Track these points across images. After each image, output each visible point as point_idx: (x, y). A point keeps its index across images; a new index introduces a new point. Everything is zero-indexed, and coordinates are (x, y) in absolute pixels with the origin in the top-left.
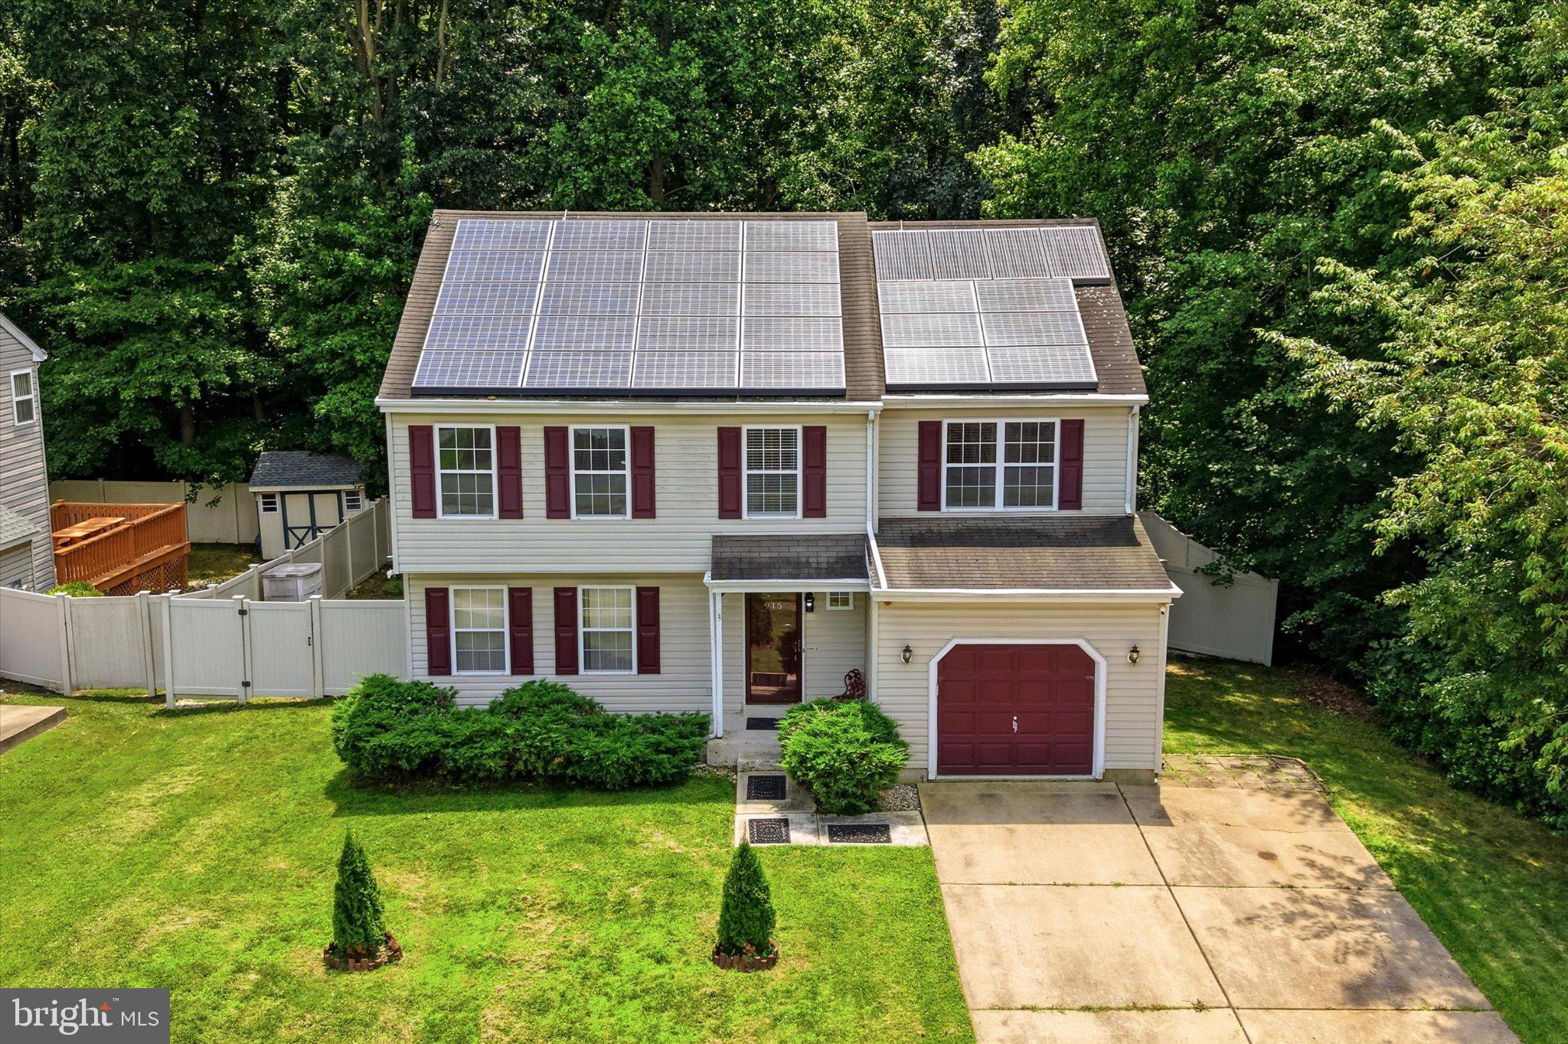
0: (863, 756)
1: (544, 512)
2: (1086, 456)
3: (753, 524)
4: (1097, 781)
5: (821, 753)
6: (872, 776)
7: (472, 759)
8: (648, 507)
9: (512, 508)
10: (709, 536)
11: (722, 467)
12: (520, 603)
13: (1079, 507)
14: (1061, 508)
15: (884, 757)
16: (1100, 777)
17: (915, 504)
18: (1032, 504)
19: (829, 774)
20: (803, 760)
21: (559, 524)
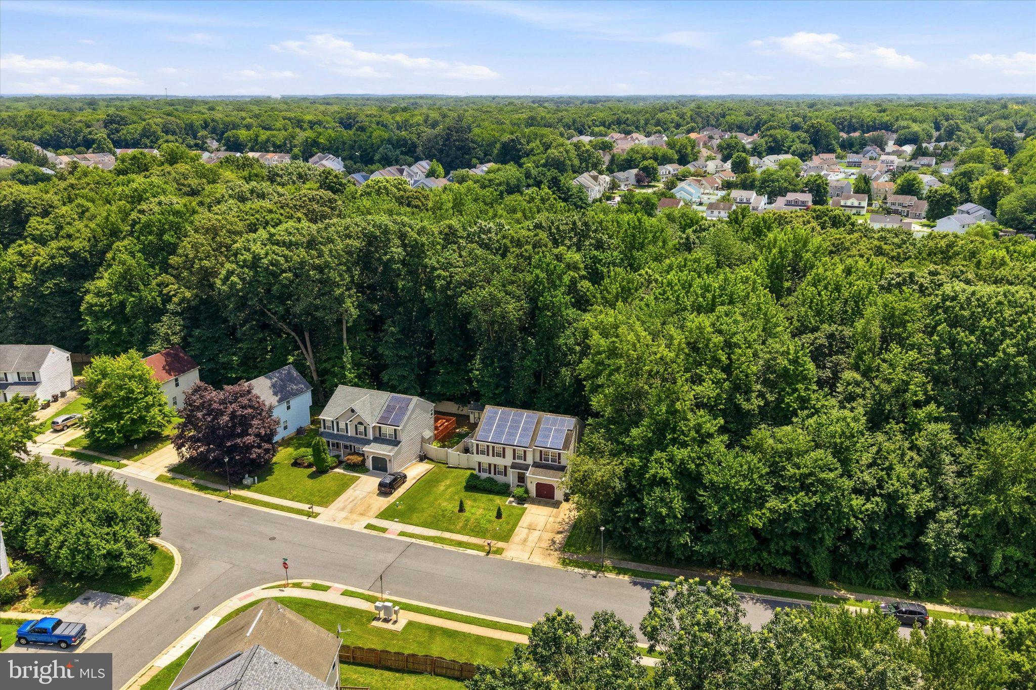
0: (526, 495)
1: (492, 456)
3: (517, 461)
4: (554, 503)
6: (527, 498)
7: (481, 486)
8: (504, 457)
9: (488, 455)
11: (513, 454)
12: (490, 465)
19: (520, 496)
21: (494, 458)
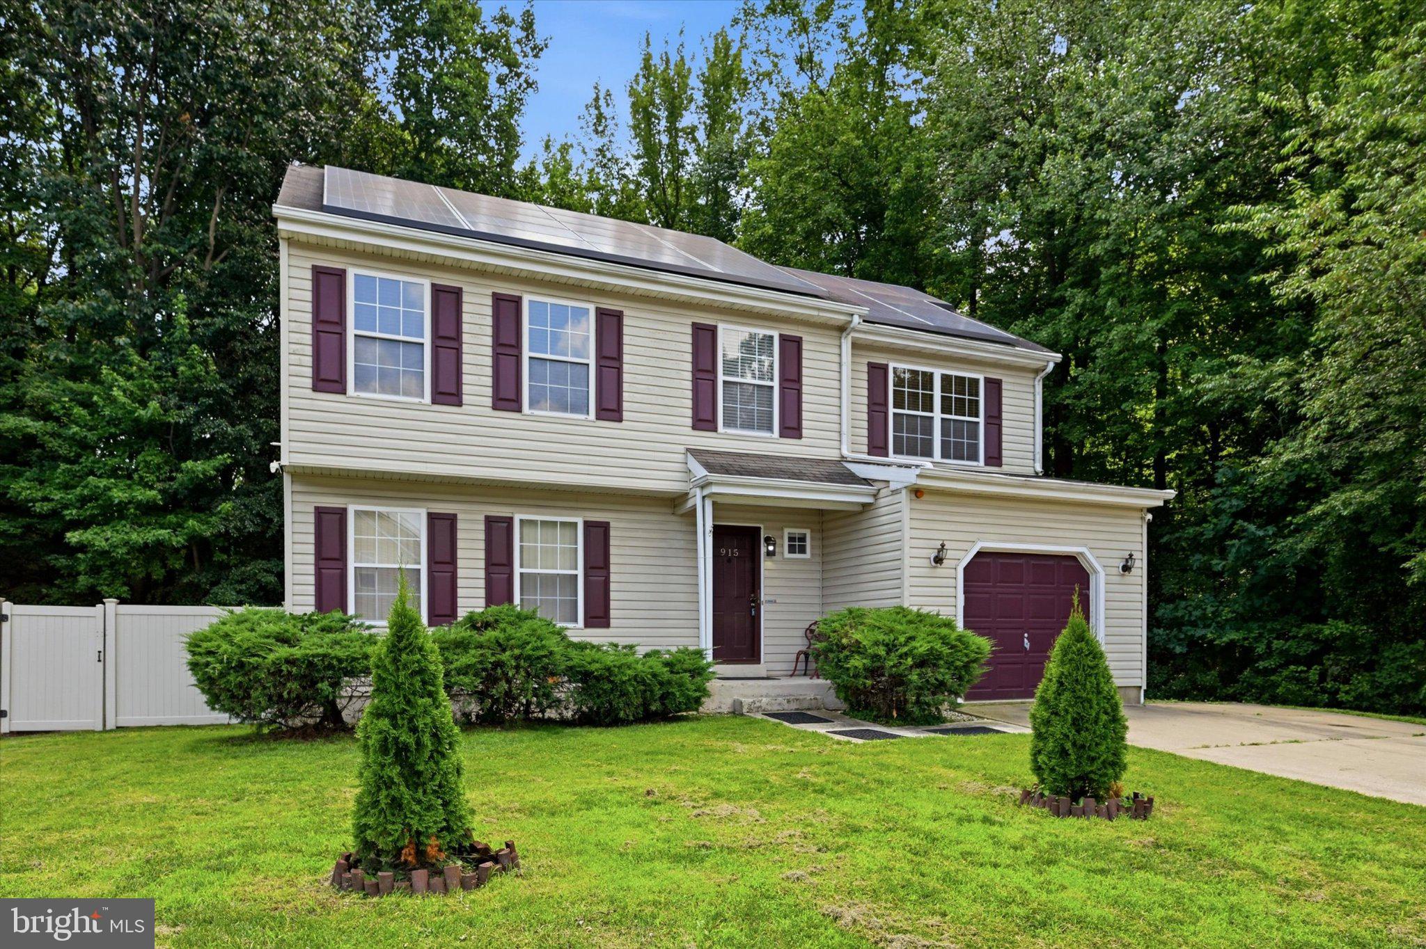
1: (489, 401)
2: (1004, 415)
3: (729, 438)
8: (614, 406)
10: (682, 449)
11: (697, 369)
13: (1001, 464)
14: (986, 463)
17: (865, 448)
18: (962, 458)
21: (507, 419)
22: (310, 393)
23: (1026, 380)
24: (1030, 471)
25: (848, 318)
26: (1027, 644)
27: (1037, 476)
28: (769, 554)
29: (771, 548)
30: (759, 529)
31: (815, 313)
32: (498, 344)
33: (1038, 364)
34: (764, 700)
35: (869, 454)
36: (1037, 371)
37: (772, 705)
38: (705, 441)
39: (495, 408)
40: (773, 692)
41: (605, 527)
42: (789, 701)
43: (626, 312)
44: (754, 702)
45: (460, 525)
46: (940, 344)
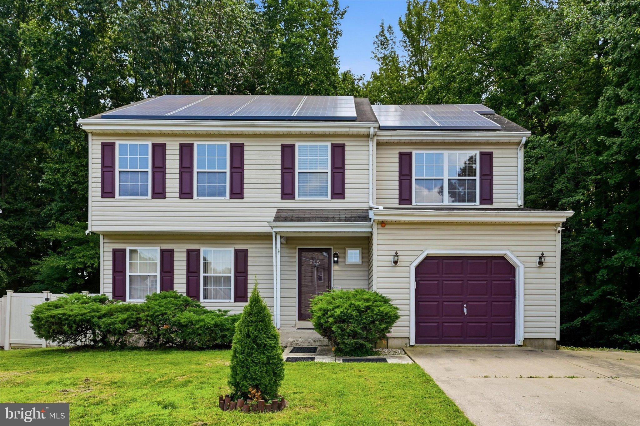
0: (368, 308)
1: (178, 195)
2: (494, 173)
3: (302, 202)
4: (519, 346)
5: (338, 307)
6: (373, 322)
7: (110, 325)
8: (239, 191)
9: (159, 192)
10: (275, 210)
11: (283, 168)
13: (492, 203)
14: (481, 203)
15: (382, 309)
16: (521, 344)
17: (397, 201)
18: (464, 201)
19: (343, 319)
20: (325, 312)
21: (186, 202)
22: (100, 199)
23: (511, 150)
24: (515, 206)
25: (368, 130)
26: (465, 310)
27: (519, 209)
28: (335, 262)
29: (336, 259)
30: (331, 249)
31: (347, 130)
32: (182, 167)
33: (517, 140)
34: (300, 340)
35: (400, 204)
36: (518, 144)
37: (304, 343)
38: (288, 205)
39: (180, 198)
40: (307, 336)
41: (245, 252)
42: (315, 341)
43: (246, 144)
44: (294, 341)
45: (175, 254)
46: (443, 136)
